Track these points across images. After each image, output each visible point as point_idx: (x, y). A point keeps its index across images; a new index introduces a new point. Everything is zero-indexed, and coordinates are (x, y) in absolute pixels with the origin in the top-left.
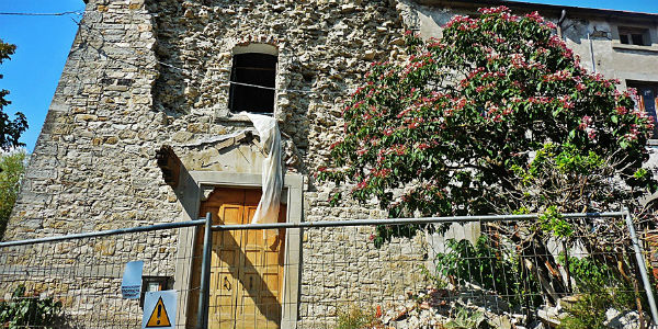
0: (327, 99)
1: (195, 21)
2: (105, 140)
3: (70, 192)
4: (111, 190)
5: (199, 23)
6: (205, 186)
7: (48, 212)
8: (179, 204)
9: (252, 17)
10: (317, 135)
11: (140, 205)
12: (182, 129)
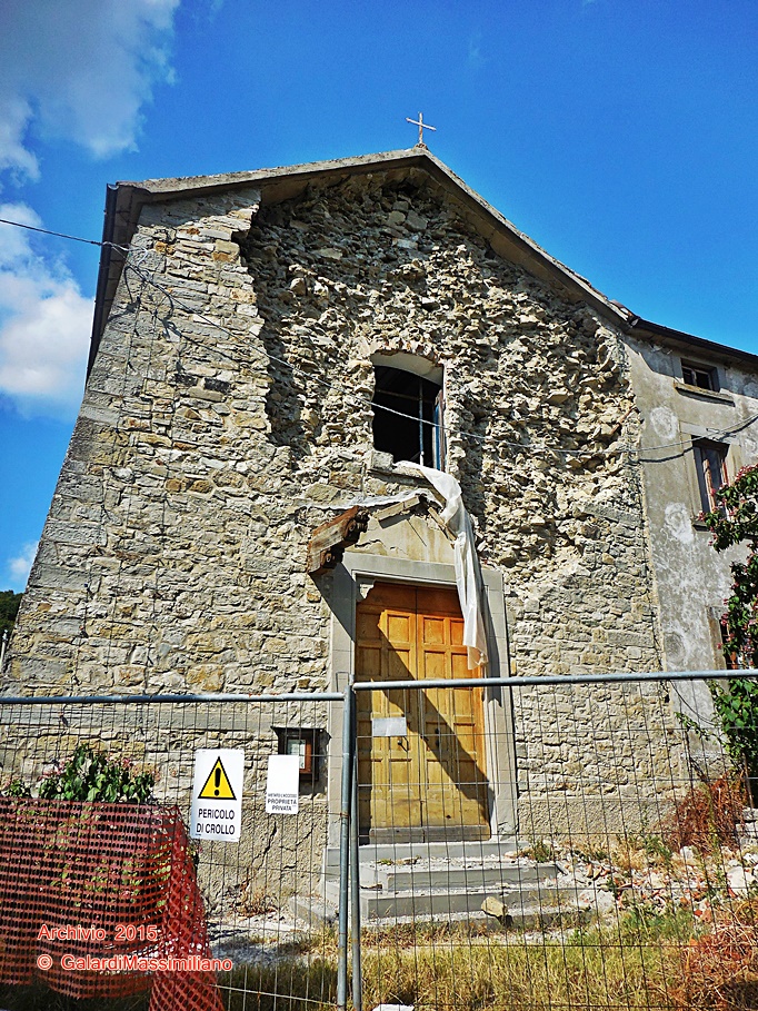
0: (506, 455)
1: (306, 300)
2: (189, 485)
3: (134, 573)
4: (208, 575)
5: (314, 305)
6: (362, 578)
7: (94, 606)
8: (324, 605)
9: (391, 309)
10: (496, 510)
11: (260, 604)
12: (322, 480)
